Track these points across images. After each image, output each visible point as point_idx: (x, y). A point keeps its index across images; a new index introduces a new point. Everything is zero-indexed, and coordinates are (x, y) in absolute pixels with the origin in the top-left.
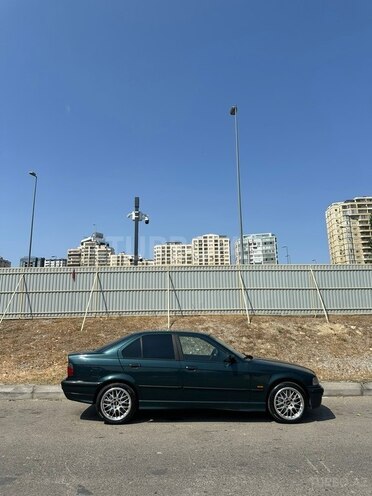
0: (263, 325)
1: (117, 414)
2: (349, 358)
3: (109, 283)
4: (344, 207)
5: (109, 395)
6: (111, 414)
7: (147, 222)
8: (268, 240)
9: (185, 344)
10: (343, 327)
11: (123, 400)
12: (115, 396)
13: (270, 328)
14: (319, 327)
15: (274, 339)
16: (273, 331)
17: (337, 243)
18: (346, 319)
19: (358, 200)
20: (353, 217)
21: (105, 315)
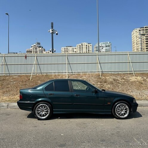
0: (107, 78)
1: (43, 116)
2: (144, 91)
3: (42, 60)
4: (140, 30)
5: (39, 108)
6: (41, 115)
7: (57, 34)
8: (108, 45)
9: (74, 85)
10: (141, 78)
11: (46, 109)
12: (42, 107)
13: (110, 79)
14: (130, 78)
15: (111, 83)
16: (111, 80)
17: (136, 46)
18: (142, 75)
19: (146, 27)
20: (143, 35)
21: (40, 74)
